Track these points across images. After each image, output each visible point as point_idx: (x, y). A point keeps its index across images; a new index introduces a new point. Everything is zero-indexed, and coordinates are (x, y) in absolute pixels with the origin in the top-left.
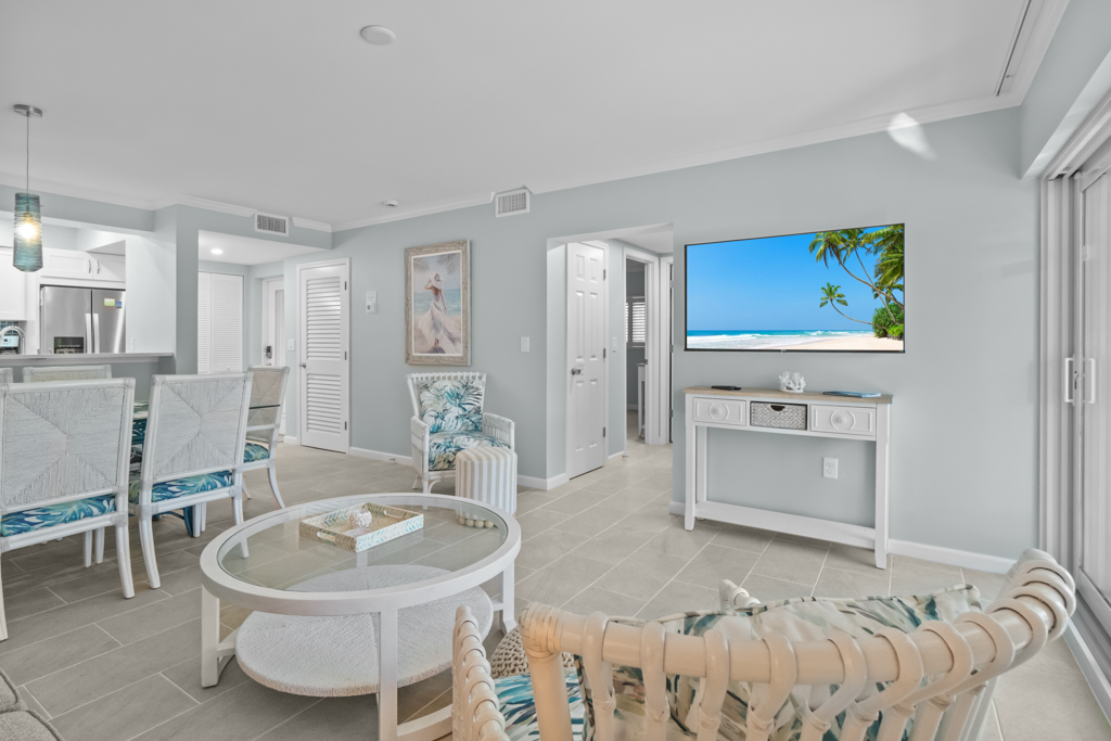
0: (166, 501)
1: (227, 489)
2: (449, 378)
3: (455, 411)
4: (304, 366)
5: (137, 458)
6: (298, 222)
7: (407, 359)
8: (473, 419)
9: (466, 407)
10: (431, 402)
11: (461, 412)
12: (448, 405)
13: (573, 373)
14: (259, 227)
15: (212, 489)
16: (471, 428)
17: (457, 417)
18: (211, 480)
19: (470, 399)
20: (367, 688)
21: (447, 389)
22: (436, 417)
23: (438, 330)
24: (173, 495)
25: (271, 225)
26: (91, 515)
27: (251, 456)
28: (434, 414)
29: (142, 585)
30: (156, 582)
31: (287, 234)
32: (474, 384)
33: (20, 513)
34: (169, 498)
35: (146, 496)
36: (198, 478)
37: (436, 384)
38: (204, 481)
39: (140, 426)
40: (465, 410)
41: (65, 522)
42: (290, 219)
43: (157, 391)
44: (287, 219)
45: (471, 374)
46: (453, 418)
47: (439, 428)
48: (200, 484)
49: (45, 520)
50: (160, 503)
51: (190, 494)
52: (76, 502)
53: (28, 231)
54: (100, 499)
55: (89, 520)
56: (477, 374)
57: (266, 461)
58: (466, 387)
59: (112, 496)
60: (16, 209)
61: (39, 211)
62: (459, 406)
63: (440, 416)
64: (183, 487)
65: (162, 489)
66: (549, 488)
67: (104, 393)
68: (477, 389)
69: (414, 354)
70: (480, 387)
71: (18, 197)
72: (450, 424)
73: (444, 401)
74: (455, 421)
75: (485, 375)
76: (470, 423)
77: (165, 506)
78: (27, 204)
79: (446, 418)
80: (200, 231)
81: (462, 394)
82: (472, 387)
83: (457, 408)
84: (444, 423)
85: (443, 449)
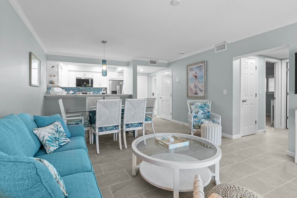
0: (128, 128)
1: (141, 127)
2: (200, 102)
3: (201, 112)
4: (161, 98)
5: (122, 118)
6: (159, 61)
7: (187, 96)
8: (207, 114)
9: (205, 111)
10: (194, 109)
11: (203, 112)
12: (199, 110)
13: (243, 101)
14: (150, 63)
15: (138, 127)
16: (206, 117)
17: (202, 114)
18: (138, 125)
19: (206, 108)
20: (170, 189)
21: (199, 105)
22: (196, 113)
23: (196, 88)
25: (153, 62)
26: (114, 130)
27: (147, 120)
28: (195, 112)
29: (123, 147)
30: (126, 147)
31: (157, 65)
33: (101, 127)
34: (129, 128)
35: (124, 127)
37: (196, 104)
38: (136, 125)
39: (123, 111)
40: (204, 111)
41: (109, 130)
42: (157, 60)
44: (157, 61)
45: (207, 101)
46: (201, 114)
47: (196, 116)
49: (106, 129)
50: (127, 129)
51: (133, 127)
52: (111, 126)
53: (104, 67)
54: (115, 126)
55: (113, 131)
56: (209, 101)
57: (151, 121)
58: (205, 105)
59: (118, 126)
60: (103, 63)
61: (106, 63)
62: (203, 110)
63: (197, 113)
64: (132, 126)
65: (127, 125)
66: (233, 139)
67: (116, 102)
68: (208, 105)
69: (189, 95)
70: (209, 105)
71: (103, 61)
72: (200, 115)
73: (198, 108)
74: (201, 115)
75: (211, 101)
76: (206, 116)
77: (128, 130)
78: (104, 62)
79: (199, 113)
80: (138, 65)
81: (203, 107)
82: (207, 105)
83: (202, 111)
84: (198, 115)
85: (197, 122)
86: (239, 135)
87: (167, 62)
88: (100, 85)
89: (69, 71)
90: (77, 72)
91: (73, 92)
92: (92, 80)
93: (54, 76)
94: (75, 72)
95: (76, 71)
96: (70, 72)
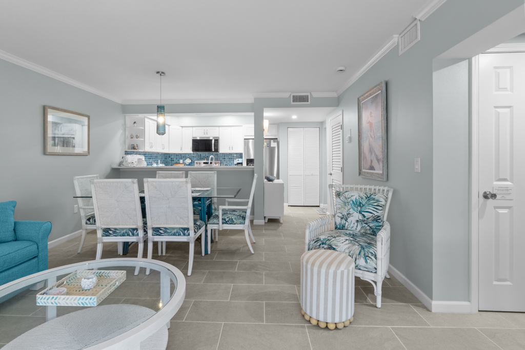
0: (158, 237)
1: (186, 237)
2: (357, 189)
3: (357, 216)
4: (331, 174)
6: (315, 95)
7: (360, 174)
8: (371, 225)
9: (366, 214)
10: (340, 206)
11: (361, 217)
12: (351, 211)
13: (486, 196)
15: (179, 235)
16: (369, 232)
17: (357, 221)
18: (179, 231)
19: (370, 209)
21: (353, 198)
22: (342, 218)
23: (371, 154)
24: (160, 235)
25: (301, 99)
26: (129, 235)
28: (340, 215)
31: (309, 103)
32: (376, 197)
34: (159, 235)
35: (150, 232)
36: (173, 229)
37: (346, 194)
38: (175, 231)
39: (142, 200)
40: (364, 216)
41: (120, 236)
42: (311, 94)
43: (145, 185)
44: (309, 94)
45: (377, 188)
46: (354, 221)
47: (344, 226)
48: (173, 232)
50: (155, 237)
51: (169, 235)
53: (161, 119)
55: (128, 237)
56: (386, 189)
58: (369, 198)
59: (137, 229)
62: (360, 212)
64: (165, 232)
65: (157, 231)
68: (378, 201)
69: (363, 170)
70: (381, 199)
71: (158, 107)
72: (352, 225)
73: (349, 207)
74: (356, 224)
75: (392, 190)
76: (368, 228)
77: (157, 239)
78: (160, 109)
79: (349, 220)
80: (264, 109)
81: (364, 203)
82: (374, 199)
83: (358, 214)
84: (347, 224)
85: (318, 244)
86: (467, 303)
87: (335, 95)
88: (231, 148)
89: (182, 127)
90: (194, 128)
91: (190, 161)
92: (217, 141)
93: (137, 137)
94: (191, 129)
95: (192, 127)
96: (184, 129)
